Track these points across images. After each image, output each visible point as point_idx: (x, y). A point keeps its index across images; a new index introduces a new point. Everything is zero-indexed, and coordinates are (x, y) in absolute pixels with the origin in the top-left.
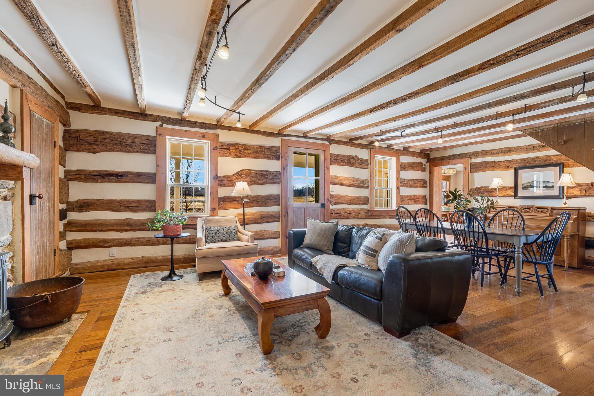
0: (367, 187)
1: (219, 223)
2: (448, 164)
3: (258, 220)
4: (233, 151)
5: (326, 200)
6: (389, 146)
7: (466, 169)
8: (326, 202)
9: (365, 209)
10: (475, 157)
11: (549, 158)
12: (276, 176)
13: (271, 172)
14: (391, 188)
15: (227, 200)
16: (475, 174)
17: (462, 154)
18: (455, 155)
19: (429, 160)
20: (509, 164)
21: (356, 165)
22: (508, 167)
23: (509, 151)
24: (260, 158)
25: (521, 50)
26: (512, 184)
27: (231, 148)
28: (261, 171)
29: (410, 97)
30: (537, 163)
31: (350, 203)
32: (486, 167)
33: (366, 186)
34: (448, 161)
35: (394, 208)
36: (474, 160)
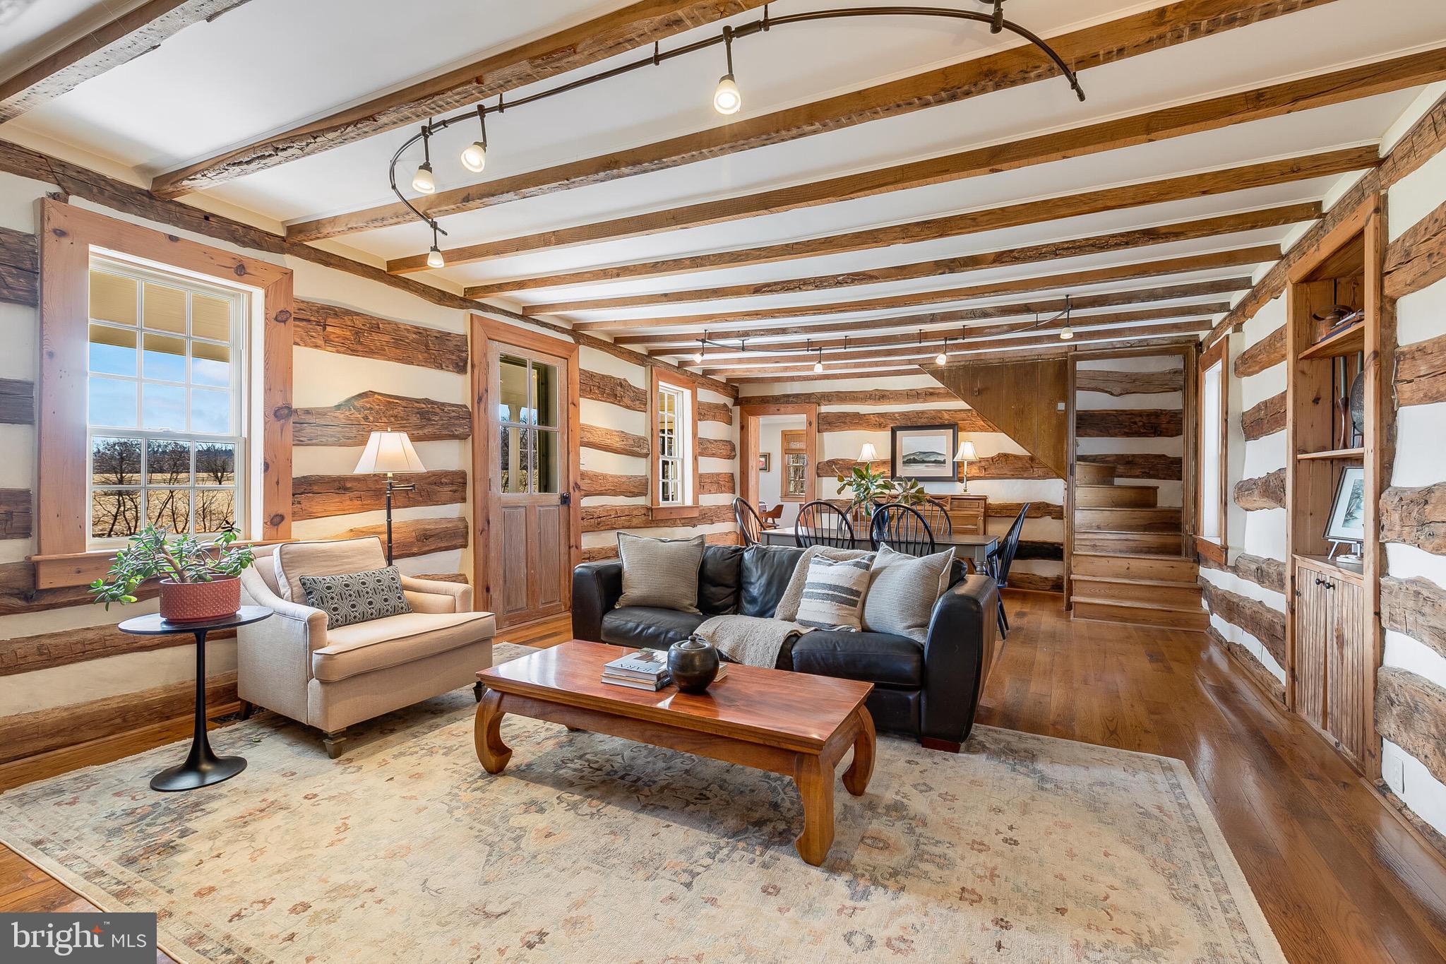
0: (646, 456)
1: (335, 563)
2: (778, 412)
3: (411, 544)
4: (338, 331)
5: (572, 484)
6: (683, 364)
7: (810, 424)
8: (571, 490)
9: (642, 507)
10: (827, 403)
11: (939, 415)
12: (458, 418)
13: (443, 404)
14: (681, 456)
15: (315, 488)
16: (825, 434)
17: (802, 394)
18: (788, 396)
19: (738, 401)
20: (882, 420)
21: (627, 401)
22: (880, 426)
23: (881, 396)
24: (412, 363)
25: (1063, 249)
26: (888, 456)
27: (329, 321)
28: (417, 401)
29: (855, 280)
30: (923, 421)
31: (615, 493)
32: (845, 423)
33: (645, 451)
34: (778, 406)
35: (689, 502)
36: (825, 409)
